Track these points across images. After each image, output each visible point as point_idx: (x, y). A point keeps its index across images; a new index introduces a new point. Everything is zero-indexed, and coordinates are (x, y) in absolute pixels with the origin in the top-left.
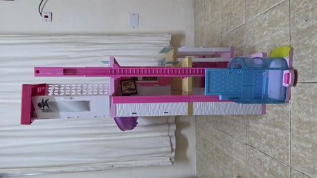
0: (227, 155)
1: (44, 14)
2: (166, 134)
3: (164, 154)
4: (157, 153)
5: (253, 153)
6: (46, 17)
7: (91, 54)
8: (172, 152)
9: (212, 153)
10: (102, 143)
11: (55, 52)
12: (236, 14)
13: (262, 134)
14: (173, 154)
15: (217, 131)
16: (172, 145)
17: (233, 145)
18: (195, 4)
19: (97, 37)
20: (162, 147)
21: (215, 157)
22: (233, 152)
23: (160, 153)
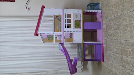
1: (28, 8)
3: (79, 67)
5: (125, 70)
6: (29, 9)
8: (82, 66)
13: (130, 63)
16: (82, 63)
17: (113, 65)
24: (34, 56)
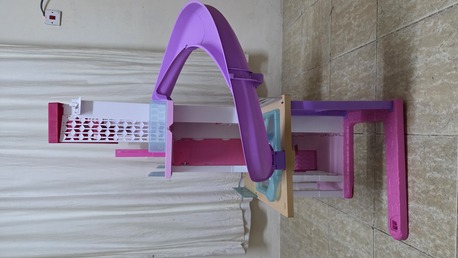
0: (337, 242)
1: (48, 14)
2: (237, 205)
3: (233, 237)
4: (222, 235)
5: (385, 243)
6: (53, 18)
7: (124, 79)
8: (245, 234)
9: (310, 238)
10: (138, 220)
11: (66, 74)
12: (359, 26)
14: (247, 237)
15: (318, 204)
16: (245, 223)
17: (349, 228)
18: (285, 11)
19: (135, 54)
20: (230, 227)
21: (315, 244)
22: (348, 239)
23: (227, 235)
24: (68, 194)
